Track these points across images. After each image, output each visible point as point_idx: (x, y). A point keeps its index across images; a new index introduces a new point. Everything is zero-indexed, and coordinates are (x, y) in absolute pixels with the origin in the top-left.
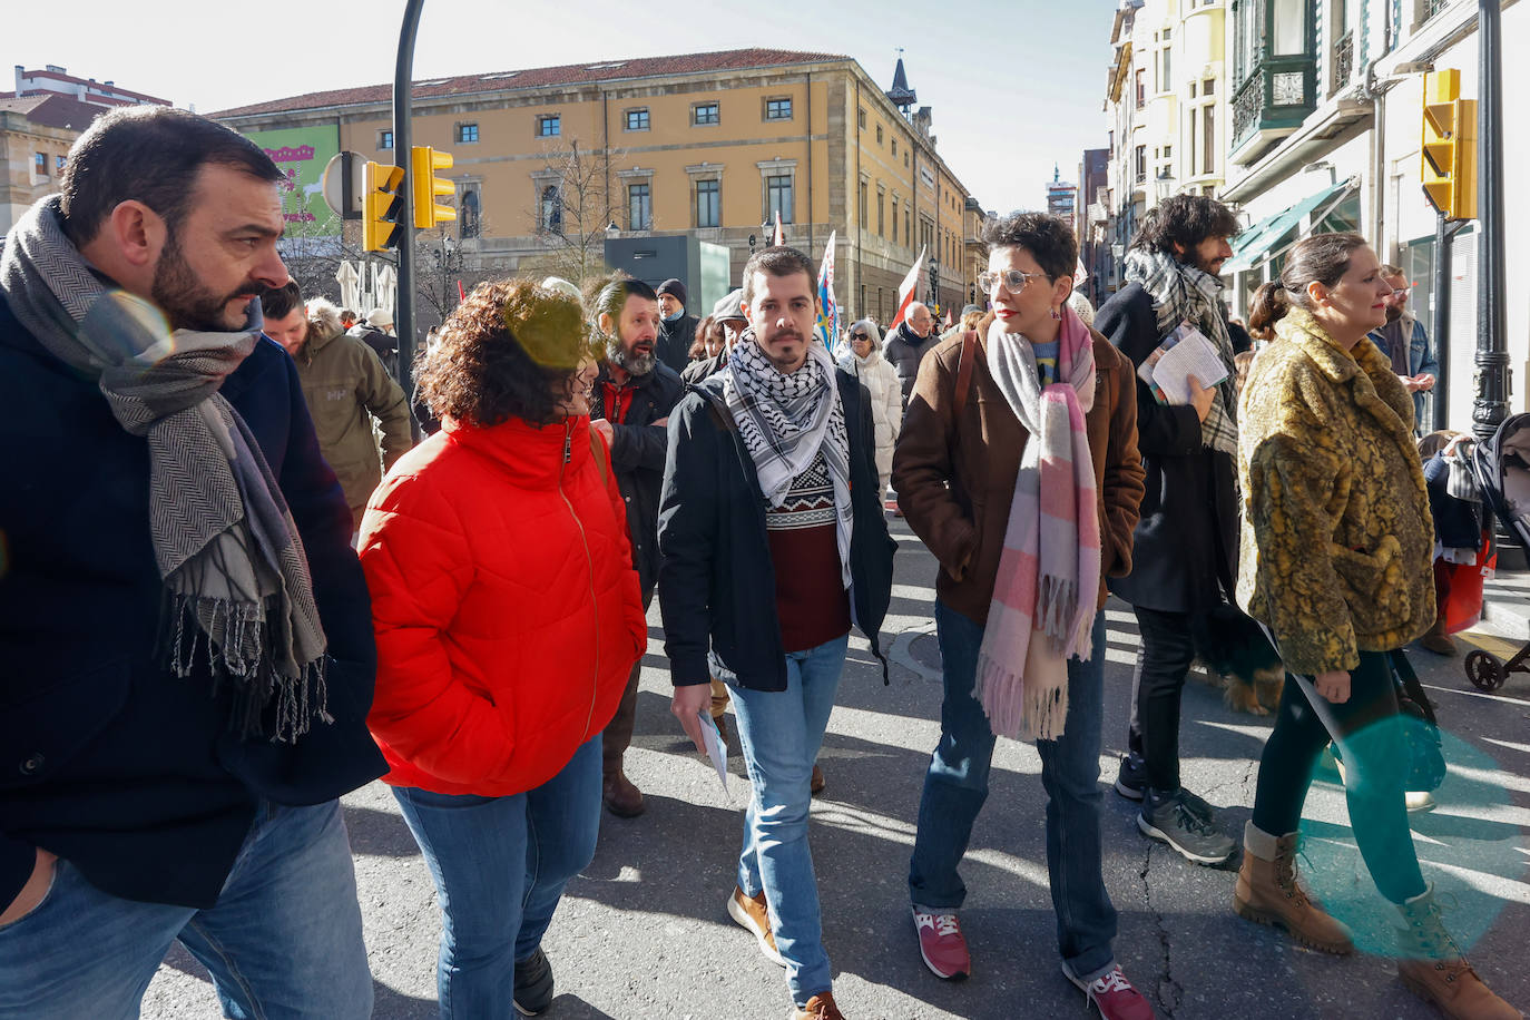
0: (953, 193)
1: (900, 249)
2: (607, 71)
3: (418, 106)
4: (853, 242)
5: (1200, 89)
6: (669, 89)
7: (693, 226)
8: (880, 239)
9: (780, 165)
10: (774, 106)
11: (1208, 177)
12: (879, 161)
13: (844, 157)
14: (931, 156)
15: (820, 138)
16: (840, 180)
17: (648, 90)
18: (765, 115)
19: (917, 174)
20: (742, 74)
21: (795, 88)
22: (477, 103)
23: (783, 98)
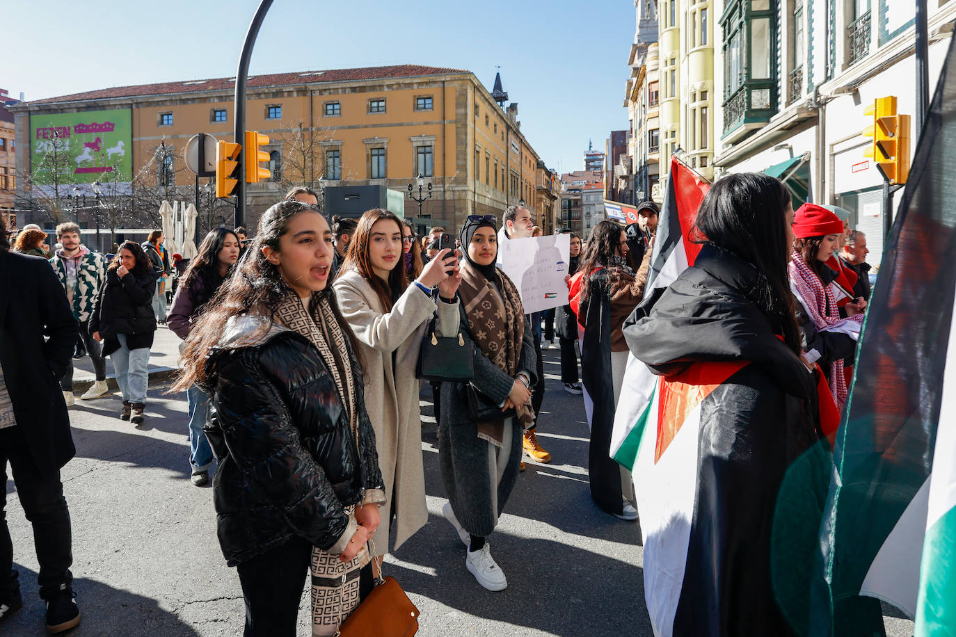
0: (530, 157)
1: (499, 194)
2: (313, 77)
3: (186, 97)
4: (471, 188)
5: (698, 96)
6: (353, 90)
7: (368, 178)
8: (487, 187)
9: (425, 139)
10: (421, 102)
11: (703, 151)
12: (487, 138)
13: (466, 134)
14: (517, 134)
15: (451, 122)
16: (463, 149)
17: (340, 90)
18: (416, 107)
19: (509, 146)
20: (401, 81)
21: (434, 90)
22: (226, 96)
23: (427, 96)
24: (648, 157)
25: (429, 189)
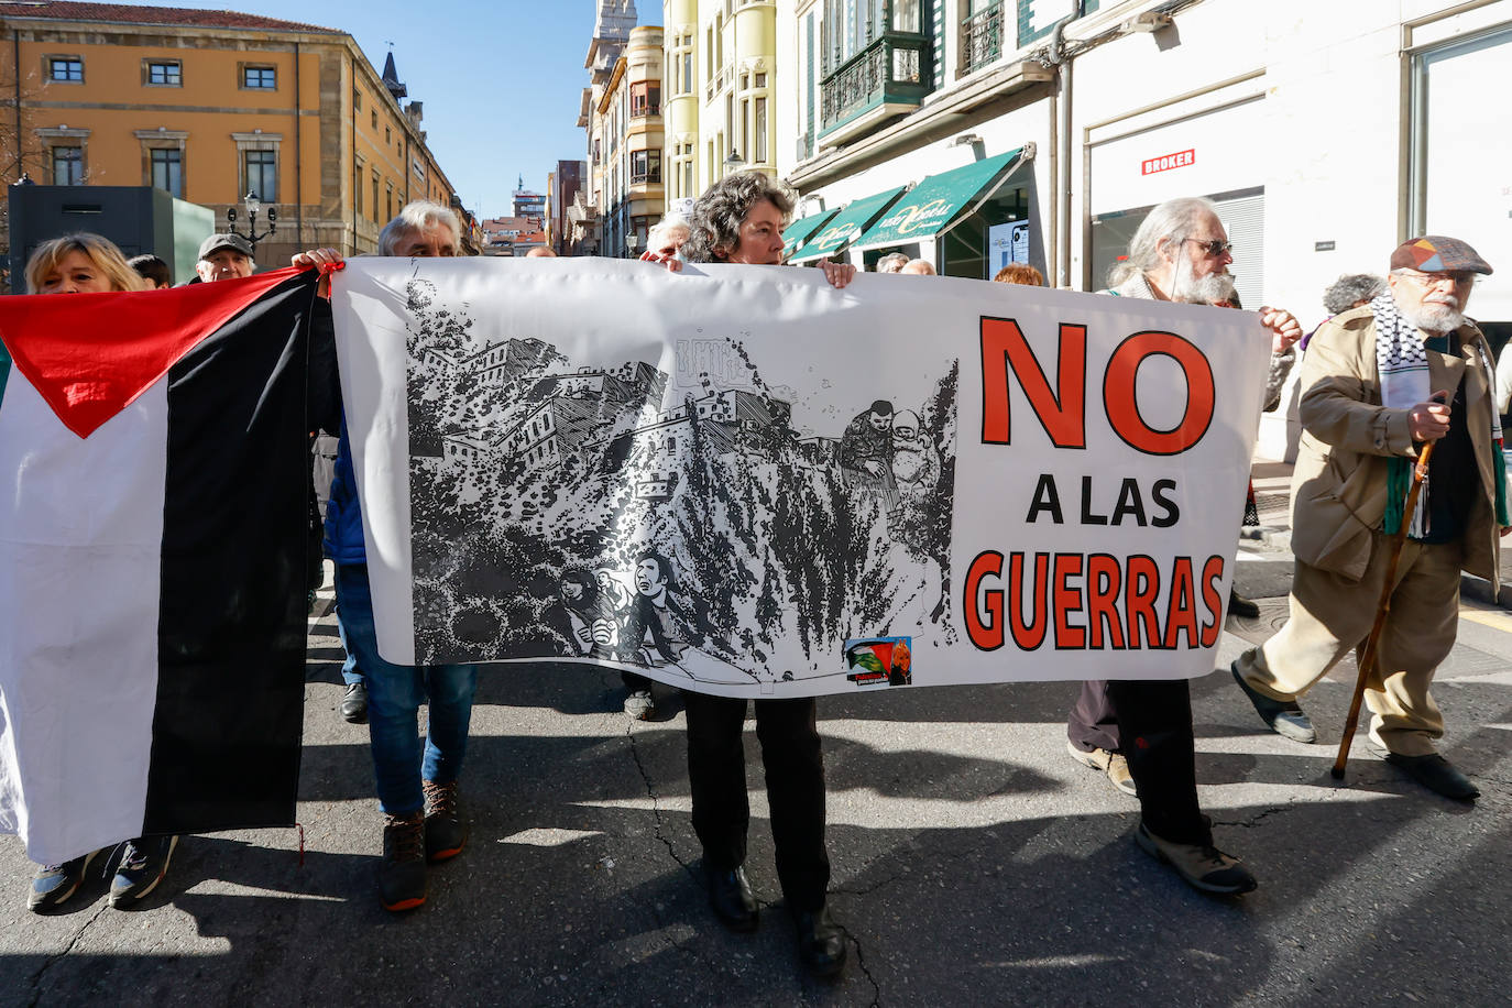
0: (440, 188)
4: (349, 225)
5: (751, 81)
6: (112, 38)
8: (375, 226)
9: (261, 138)
10: (253, 74)
11: (759, 166)
12: (375, 148)
13: (339, 136)
14: (422, 150)
15: (311, 113)
16: (335, 160)
17: (82, 38)
18: (243, 82)
19: (410, 166)
20: (212, 33)
21: (279, 57)
23: (265, 66)
24: (630, 189)
25: (270, 218)
